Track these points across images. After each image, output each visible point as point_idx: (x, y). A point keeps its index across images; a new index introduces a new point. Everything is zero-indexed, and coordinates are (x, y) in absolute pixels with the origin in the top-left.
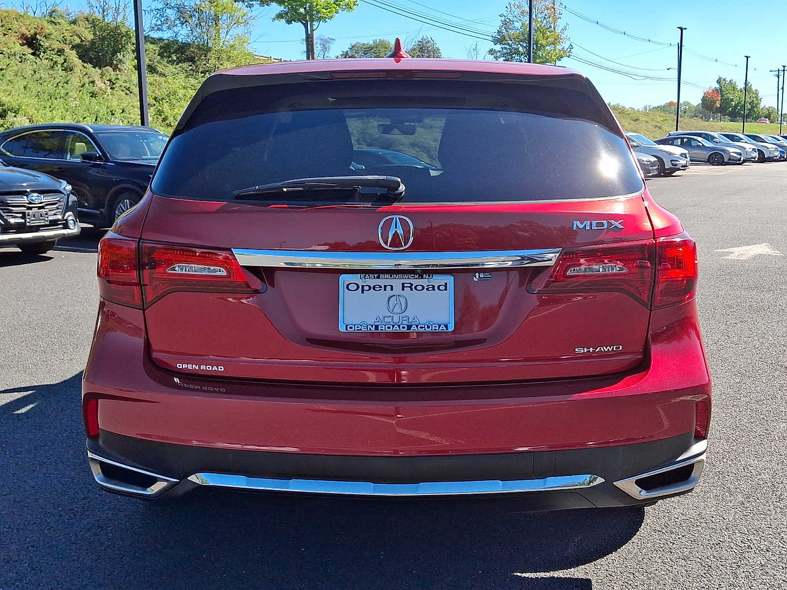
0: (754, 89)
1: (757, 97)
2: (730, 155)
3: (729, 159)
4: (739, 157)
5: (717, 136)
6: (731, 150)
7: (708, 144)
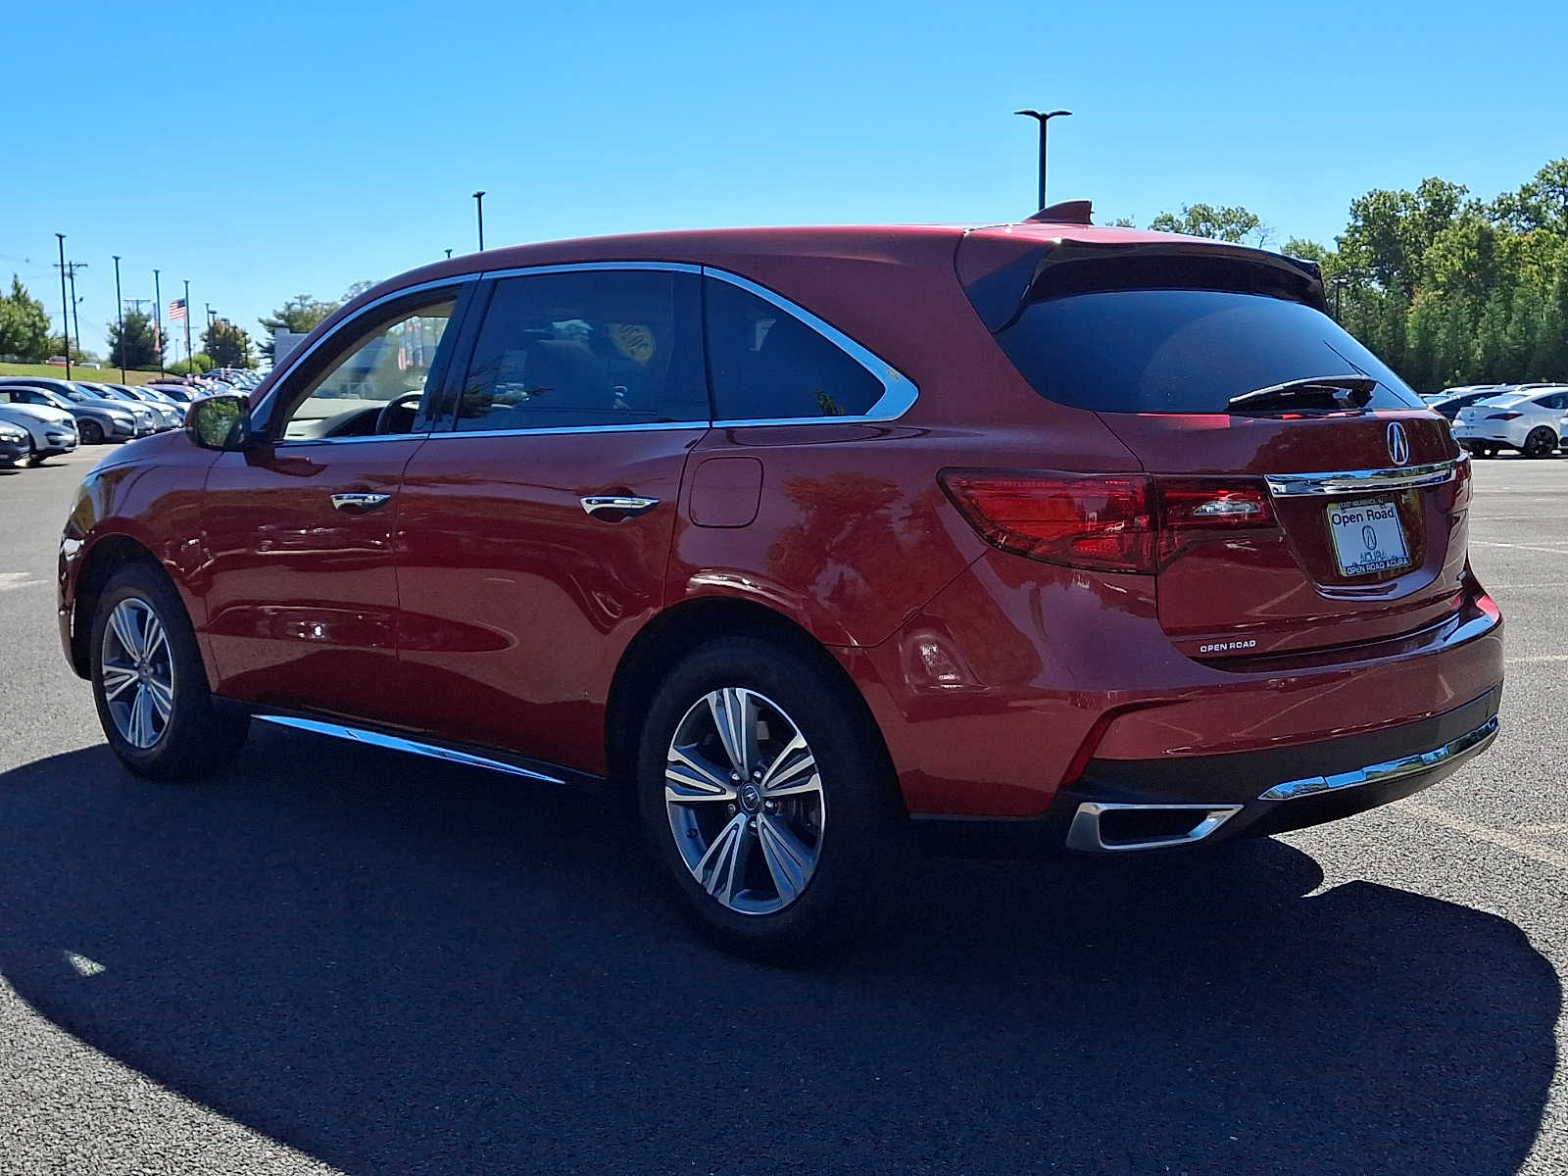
0: (32, 300)
1: (40, 315)
2: (114, 424)
3: (114, 432)
4: (130, 427)
5: (72, 388)
6: (113, 414)
7: (66, 403)
